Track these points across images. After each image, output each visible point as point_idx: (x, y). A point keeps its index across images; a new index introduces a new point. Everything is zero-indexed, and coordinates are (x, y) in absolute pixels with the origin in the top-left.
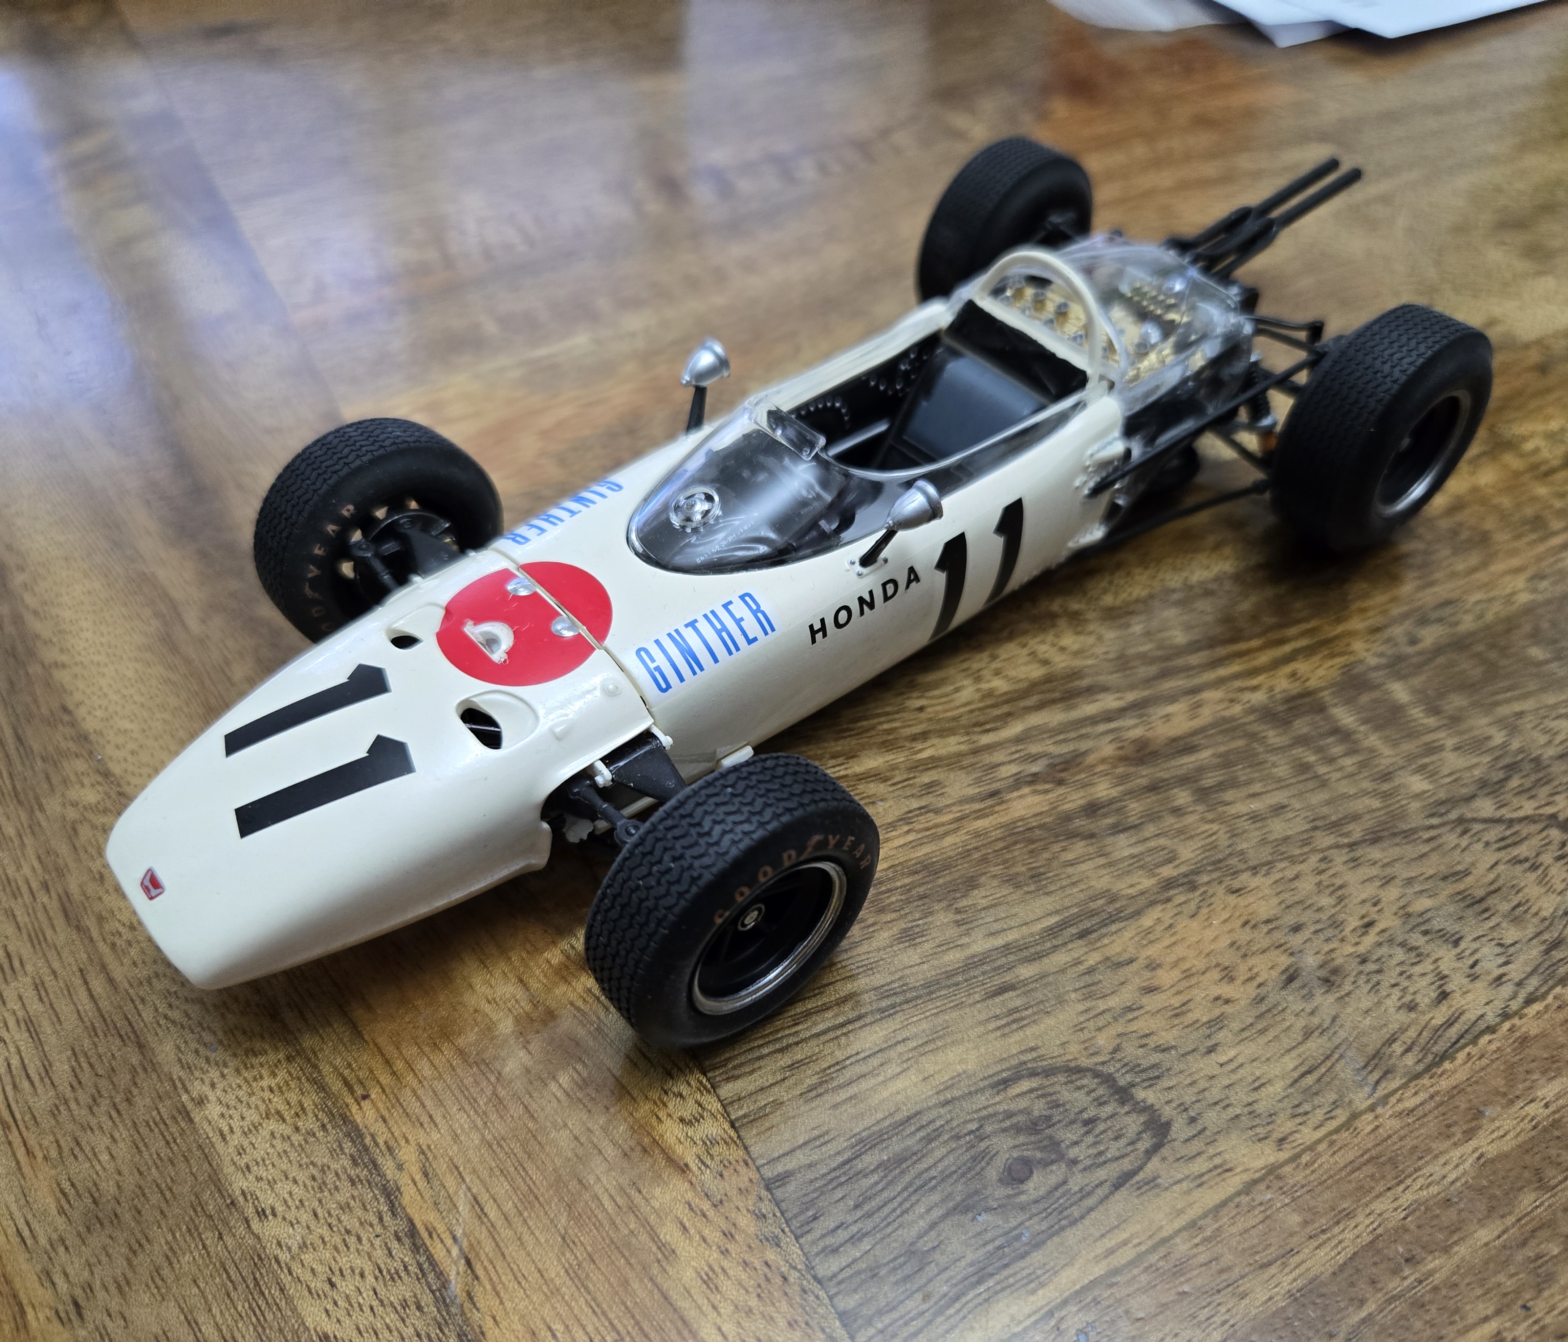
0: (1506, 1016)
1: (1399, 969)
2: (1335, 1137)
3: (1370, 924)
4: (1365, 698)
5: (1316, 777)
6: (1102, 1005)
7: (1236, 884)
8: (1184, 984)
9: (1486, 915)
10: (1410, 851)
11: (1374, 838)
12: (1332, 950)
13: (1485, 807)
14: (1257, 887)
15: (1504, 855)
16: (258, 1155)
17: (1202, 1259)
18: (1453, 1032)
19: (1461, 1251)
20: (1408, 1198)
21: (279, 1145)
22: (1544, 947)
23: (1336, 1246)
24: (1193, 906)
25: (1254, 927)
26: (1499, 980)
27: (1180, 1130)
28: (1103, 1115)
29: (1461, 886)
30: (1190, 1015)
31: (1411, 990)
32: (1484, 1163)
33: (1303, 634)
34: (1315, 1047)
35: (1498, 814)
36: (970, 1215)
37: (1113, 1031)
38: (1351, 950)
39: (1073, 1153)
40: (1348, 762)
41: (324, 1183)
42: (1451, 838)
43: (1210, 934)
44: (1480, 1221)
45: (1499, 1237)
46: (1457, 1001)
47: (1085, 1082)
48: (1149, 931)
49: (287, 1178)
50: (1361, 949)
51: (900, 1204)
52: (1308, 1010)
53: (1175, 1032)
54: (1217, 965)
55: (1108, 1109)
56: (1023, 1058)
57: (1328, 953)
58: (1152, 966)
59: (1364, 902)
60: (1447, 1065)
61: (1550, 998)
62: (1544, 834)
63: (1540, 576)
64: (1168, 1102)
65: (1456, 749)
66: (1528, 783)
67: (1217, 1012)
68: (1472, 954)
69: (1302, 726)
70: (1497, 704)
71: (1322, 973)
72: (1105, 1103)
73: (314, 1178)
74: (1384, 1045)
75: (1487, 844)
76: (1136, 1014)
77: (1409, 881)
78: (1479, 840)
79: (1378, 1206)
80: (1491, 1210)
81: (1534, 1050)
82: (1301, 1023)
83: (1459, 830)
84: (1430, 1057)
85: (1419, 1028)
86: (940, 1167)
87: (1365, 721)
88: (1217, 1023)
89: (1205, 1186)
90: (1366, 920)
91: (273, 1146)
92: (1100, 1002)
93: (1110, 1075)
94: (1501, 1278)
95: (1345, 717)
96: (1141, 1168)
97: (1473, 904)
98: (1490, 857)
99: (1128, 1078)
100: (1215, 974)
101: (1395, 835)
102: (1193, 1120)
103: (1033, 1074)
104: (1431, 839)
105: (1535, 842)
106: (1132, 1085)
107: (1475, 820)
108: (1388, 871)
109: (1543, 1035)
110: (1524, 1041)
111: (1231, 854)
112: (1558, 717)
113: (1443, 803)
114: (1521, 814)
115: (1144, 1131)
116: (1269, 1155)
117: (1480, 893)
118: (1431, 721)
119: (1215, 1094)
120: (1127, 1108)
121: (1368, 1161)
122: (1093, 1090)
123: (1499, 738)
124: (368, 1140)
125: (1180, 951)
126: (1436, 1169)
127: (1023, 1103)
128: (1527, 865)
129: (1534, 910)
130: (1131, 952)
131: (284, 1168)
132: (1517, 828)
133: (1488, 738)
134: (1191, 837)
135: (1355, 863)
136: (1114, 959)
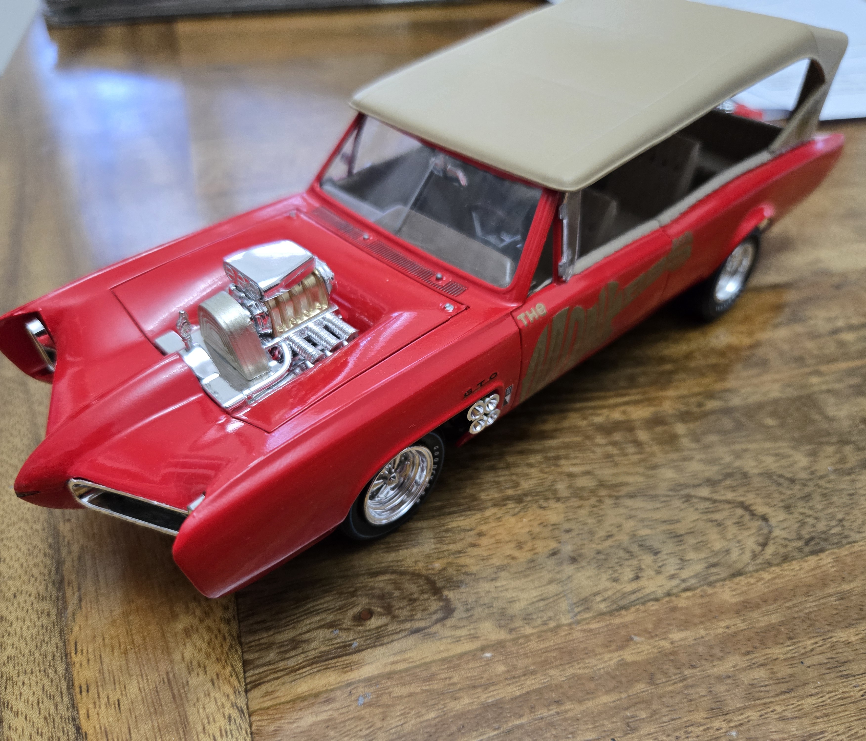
0: (668, 594)
1: (616, 561)
2: (542, 634)
3: (610, 536)
4: (659, 429)
5: (613, 461)
6: (446, 548)
7: (545, 504)
8: (495, 546)
9: (680, 543)
10: (650, 505)
11: (632, 496)
12: (584, 545)
13: (705, 492)
14: (556, 508)
15: (705, 517)
16: (9, 535)
17: (443, 676)
18: (633, 597)
19: (590, 704)
20: (570, 672)
21: (21, 533)
22: (706, 565)
23: (519, 686)
24: (517, 510)
25: (545, 526)
26: (672, 577)
27: (459, 613)
28: (421, 598)
29: (672, 527)
30: (490, 561)
31: (619, 572)
32: (623, 664)
33: (638, 394)
34: (553, 589)
35: (710, 496)
36: (331, 630)
37: (445, 561)
38: (594, 546)
39: (396, 612)
40: (635, 458)
41: (33, 553)
42: (677, 503)
43: (520, 525)
44: (606, 691)
45: (614, 702)
46: (642, 582)
47: (420, 581)
48: (488, 518)
49: (17, 547)
50: (600, 547)
51: (297, 618)
52: (556, 570)
53: (479, 567)
54: (517, 540)
55: (426, 596)
56: (392, 564)
57: (581, 545)
58: (480, 534)
59: (612, 525)
60: (623, 612)
61: (698, 591)
62: (732, 510)
63: (789, 385)
64: (459, 599)
65: (701, 460)
66: (734, 483)
67: (505, 562)
68: (663, 561)
69: (617, 437)
70: (734, 443)
71: (573, 555)
72: (425, 593)
73: (29, 550)
74: (590, 595)
75: (697, 509)
76: (461, 555)
77: (642, 520)
78: (693, 506)
79: (552, 672)
80: (616, 688)
81: (677, 615)
82: (550, 576)
83: (683, 500)
84: (615, 606)
85: (615, 591)
86: (325, 605)
87: (653, 439)
88: (502, 568)
89: (460, 642)
90: (609, 534)
91: (17, 532)
92: (445, 546)
93: (435, 580)
94: (606, 722)
95: (642, 435)
96: (430, 627)
97: (675, 537)
98: (695, 516)
99: (443, 583)
100: (513, 545)
101: (644, 496)
102: (468, 610)
103: (393, 572)
104: (665, 501)
105: (726, 513)
106: (444, 587)
107: (695, 497)
108: (633, 513)
109: (686, 608)
110: (674, 609)
111: (549, 490)
112: (767, 455)
113: (680, 485)
114: (723, 498)
115: (440, 610)
116: (503, 635)
117: (682, 532)
118: (694, 445)
119: (487, 600)
120: (435, 597)
121: (556, 649)
122: (422, 586)
123: (728, 459)
124: (61, 539)
125: (500, 530)
126: (592, 661)
127: (381, 585)
128: (715, 523)
129: (709, 546)
130: (473, 525)
131: (18, 543)
132: (717, 504)
133: (721, 459)
134: (531, 478)
135: (617, 505)
136: (462, 528)
